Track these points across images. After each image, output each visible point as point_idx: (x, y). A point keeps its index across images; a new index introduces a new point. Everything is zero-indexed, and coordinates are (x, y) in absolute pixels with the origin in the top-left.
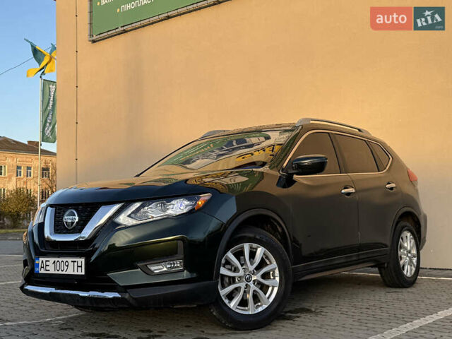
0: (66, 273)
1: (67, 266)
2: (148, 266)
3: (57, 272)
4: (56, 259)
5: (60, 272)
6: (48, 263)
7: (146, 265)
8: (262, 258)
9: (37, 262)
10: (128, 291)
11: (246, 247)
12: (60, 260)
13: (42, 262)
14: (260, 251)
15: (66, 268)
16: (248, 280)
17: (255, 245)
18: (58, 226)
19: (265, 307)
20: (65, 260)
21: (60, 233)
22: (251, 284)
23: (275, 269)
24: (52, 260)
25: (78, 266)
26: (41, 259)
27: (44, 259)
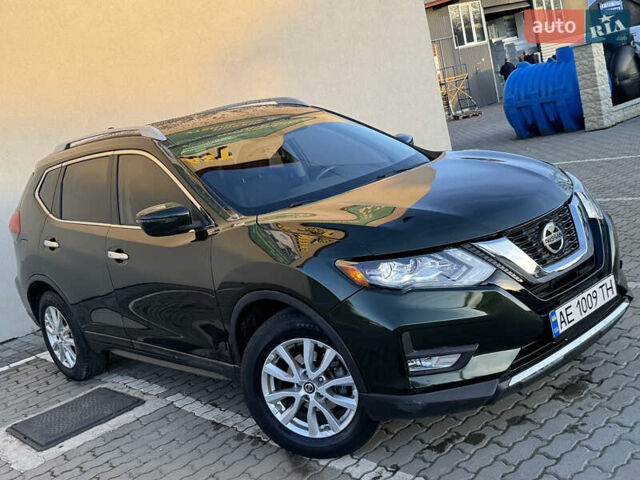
0: (598, 307)
1: (596, 297)
3: (585, 315)
4: (579, 298)
5: (589, 312)
6: (569, 311)
9: (553, 319)
12: (585, 295)
13: (561, 313)
15: (594, 300)
20: (590, 291)
24: (573, 302)
25: (607, 290)
26: (558, 312)
27: (562, 309)
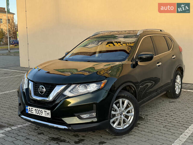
0: (41, 115)
1: (42, 112)
2: (80, 115)
3: (37, 114)
4: (36, 109)
7: (79, 115)
8: (127, 104)
9: (27, 108)
10: (71, 126)
11: (121, 100)
12: (38, 109)
14: (126, 102)
16: (121, 115)
17: (124, 99)
18: (35, 92)
19: (128, 125)
20: (41, 110)
21: (37, 96)
22: (122, 116)
23: (132, 108)
25: (47, 114)
